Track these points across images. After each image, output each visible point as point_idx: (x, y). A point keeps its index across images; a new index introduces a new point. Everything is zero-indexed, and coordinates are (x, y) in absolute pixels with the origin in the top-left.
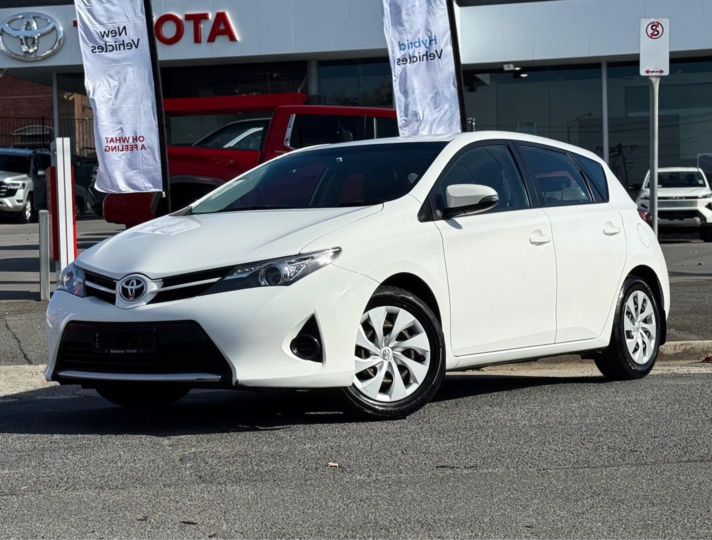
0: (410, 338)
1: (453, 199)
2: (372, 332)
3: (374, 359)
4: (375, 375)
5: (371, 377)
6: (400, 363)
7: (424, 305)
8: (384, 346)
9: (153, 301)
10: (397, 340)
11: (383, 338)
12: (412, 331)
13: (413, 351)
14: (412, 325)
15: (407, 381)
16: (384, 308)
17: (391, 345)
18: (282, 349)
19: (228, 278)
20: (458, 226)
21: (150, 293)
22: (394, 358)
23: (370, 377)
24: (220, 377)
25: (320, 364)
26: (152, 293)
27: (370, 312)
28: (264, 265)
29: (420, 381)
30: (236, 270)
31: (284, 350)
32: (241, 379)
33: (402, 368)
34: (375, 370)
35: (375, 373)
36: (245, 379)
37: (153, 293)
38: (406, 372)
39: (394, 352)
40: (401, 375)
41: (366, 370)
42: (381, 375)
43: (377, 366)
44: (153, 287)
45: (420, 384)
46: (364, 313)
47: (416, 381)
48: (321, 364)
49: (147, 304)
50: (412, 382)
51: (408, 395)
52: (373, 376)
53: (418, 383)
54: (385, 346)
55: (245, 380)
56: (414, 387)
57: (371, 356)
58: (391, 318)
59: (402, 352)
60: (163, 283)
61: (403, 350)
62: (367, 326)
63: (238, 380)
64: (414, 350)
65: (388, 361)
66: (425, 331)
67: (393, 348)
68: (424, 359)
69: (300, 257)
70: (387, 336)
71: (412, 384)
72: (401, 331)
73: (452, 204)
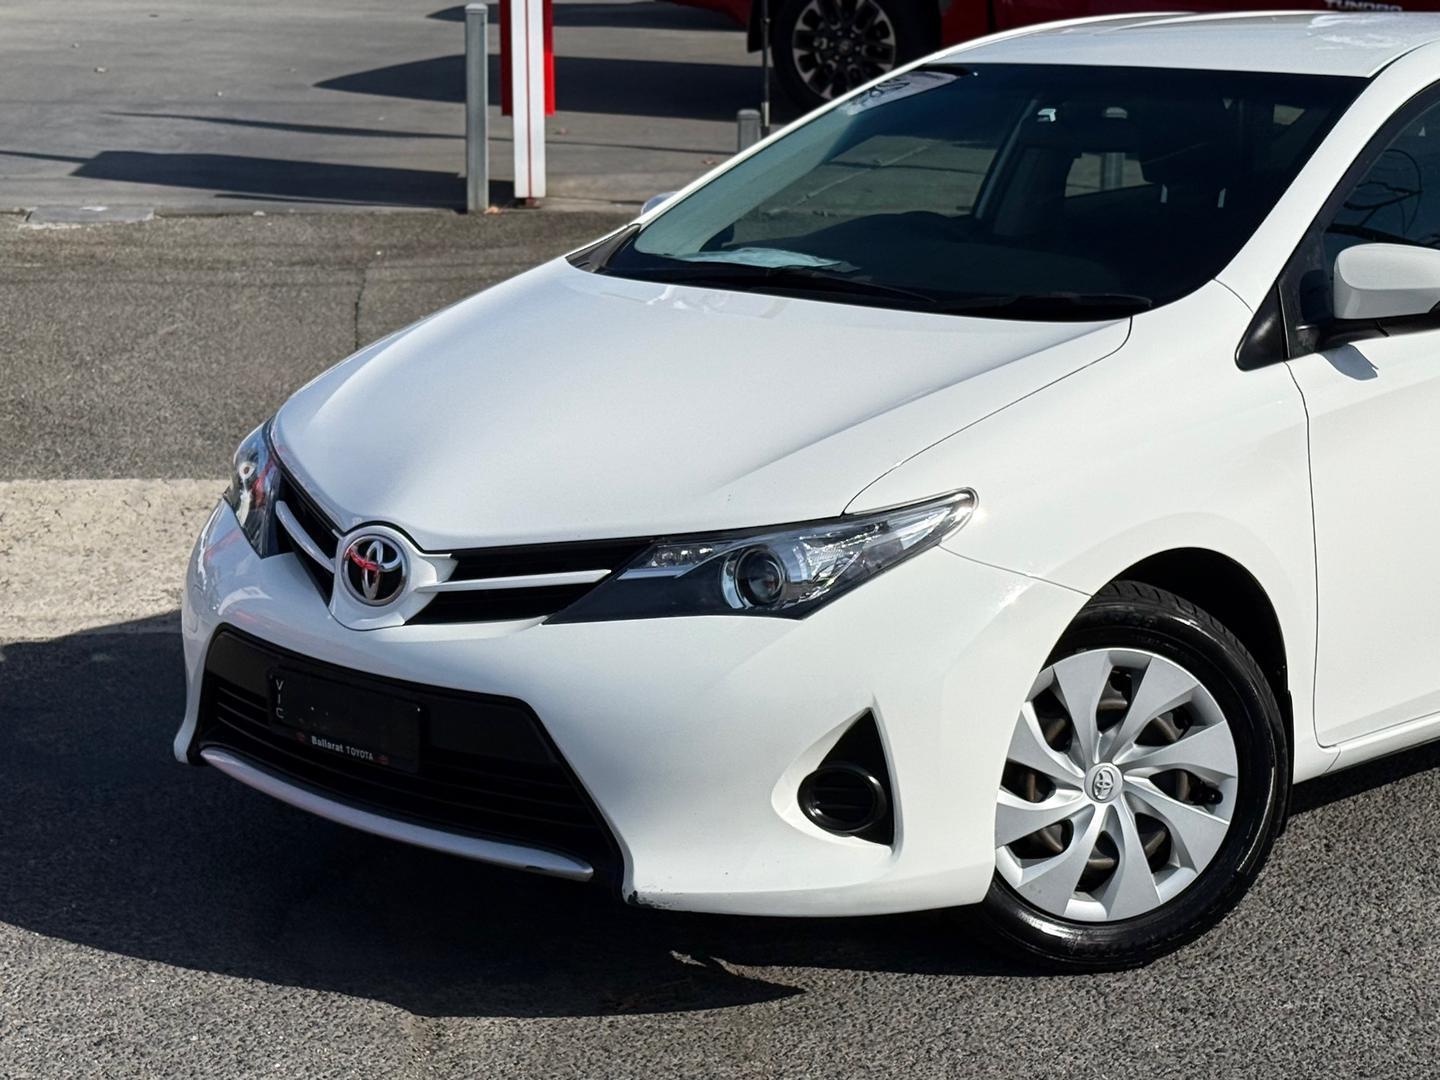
0: (1180, 737)
1: (1354, 292)
2: (1061, 723)
3: (1067, 798)
4: (1066, 843)
5: (1053, 853)
6: (1143, 810)
7: (1227, 641)
8: (1097, 760)
9: (425, 617)
10: (1139, 742)
11: (1097, 737)
12: (1187, 718)
13: (1185, 777)
14: (1187, 699)
15: (1161, 860)
16: (1103, 653)
17: (1119, 759)
18: (771, 807)
19: (630, 575)
20: (1363, 370)
21: (416, 590)
22: (1127, 795)
23: (1050, 853)
24: (590, 871)
25: (884, 849)
26: (422, 591)
27: (1061, 667)
28: (738, 545)
29: (1202, 862)
30: (656, 550)
31: (777, 810)
32: (647, 890)
33: (1149, 824)
34: (1066, 829)
35: (1066, 840)
36: (657, 891)
37: (424, 593)
38: (1160, 836)
39: (1126, 778)
40: (1144, 844)
41: (1038, 833)
42: (1083, 845)
43: (1074, 820)
44: (427, 577)
45: (1200, 871)
46: (1042, 670)
47: (1188, 863)
48: (886, 848)
49: (409, 623)
50: (1178, 865)
51: (1162, 903)
52: (1060, 847)
53: (1195, 870)
54: (1102, 761)
55: (654, 895)
56: (1180, 880)
57: (1058, 791)
58: (1125, 681)
59: (1154, 779)
60: (454, 564)
61: (1157, 771)
62: (1048, 704)
63: (635, 893)
64: (1191, 775)
65: (1107, 805)
66: (1226, 718)
67: (1124, 768)
68: (1219, 798)
69: (848, 526)
70: (1111, 732)
71: (1176, 869)
72: (1155, 720)
73: (1349, 310)
